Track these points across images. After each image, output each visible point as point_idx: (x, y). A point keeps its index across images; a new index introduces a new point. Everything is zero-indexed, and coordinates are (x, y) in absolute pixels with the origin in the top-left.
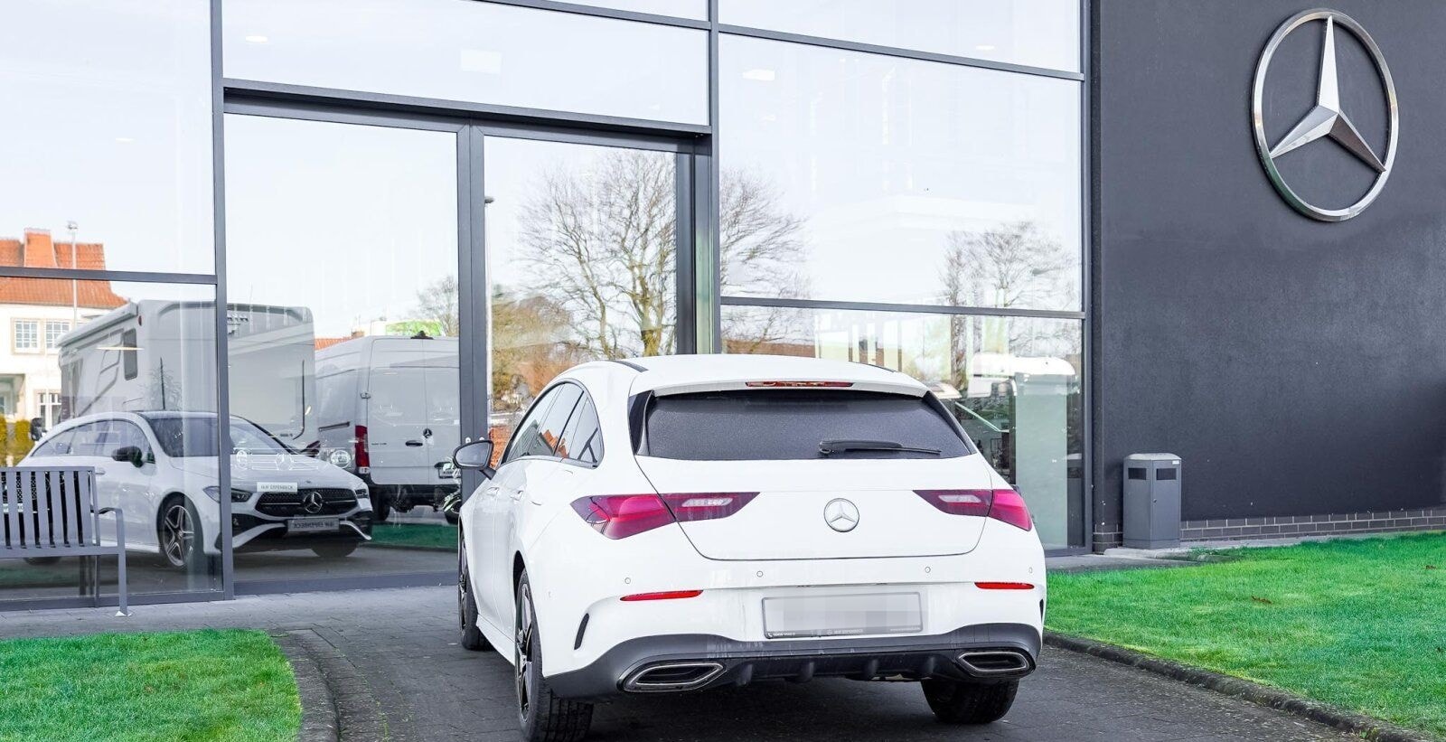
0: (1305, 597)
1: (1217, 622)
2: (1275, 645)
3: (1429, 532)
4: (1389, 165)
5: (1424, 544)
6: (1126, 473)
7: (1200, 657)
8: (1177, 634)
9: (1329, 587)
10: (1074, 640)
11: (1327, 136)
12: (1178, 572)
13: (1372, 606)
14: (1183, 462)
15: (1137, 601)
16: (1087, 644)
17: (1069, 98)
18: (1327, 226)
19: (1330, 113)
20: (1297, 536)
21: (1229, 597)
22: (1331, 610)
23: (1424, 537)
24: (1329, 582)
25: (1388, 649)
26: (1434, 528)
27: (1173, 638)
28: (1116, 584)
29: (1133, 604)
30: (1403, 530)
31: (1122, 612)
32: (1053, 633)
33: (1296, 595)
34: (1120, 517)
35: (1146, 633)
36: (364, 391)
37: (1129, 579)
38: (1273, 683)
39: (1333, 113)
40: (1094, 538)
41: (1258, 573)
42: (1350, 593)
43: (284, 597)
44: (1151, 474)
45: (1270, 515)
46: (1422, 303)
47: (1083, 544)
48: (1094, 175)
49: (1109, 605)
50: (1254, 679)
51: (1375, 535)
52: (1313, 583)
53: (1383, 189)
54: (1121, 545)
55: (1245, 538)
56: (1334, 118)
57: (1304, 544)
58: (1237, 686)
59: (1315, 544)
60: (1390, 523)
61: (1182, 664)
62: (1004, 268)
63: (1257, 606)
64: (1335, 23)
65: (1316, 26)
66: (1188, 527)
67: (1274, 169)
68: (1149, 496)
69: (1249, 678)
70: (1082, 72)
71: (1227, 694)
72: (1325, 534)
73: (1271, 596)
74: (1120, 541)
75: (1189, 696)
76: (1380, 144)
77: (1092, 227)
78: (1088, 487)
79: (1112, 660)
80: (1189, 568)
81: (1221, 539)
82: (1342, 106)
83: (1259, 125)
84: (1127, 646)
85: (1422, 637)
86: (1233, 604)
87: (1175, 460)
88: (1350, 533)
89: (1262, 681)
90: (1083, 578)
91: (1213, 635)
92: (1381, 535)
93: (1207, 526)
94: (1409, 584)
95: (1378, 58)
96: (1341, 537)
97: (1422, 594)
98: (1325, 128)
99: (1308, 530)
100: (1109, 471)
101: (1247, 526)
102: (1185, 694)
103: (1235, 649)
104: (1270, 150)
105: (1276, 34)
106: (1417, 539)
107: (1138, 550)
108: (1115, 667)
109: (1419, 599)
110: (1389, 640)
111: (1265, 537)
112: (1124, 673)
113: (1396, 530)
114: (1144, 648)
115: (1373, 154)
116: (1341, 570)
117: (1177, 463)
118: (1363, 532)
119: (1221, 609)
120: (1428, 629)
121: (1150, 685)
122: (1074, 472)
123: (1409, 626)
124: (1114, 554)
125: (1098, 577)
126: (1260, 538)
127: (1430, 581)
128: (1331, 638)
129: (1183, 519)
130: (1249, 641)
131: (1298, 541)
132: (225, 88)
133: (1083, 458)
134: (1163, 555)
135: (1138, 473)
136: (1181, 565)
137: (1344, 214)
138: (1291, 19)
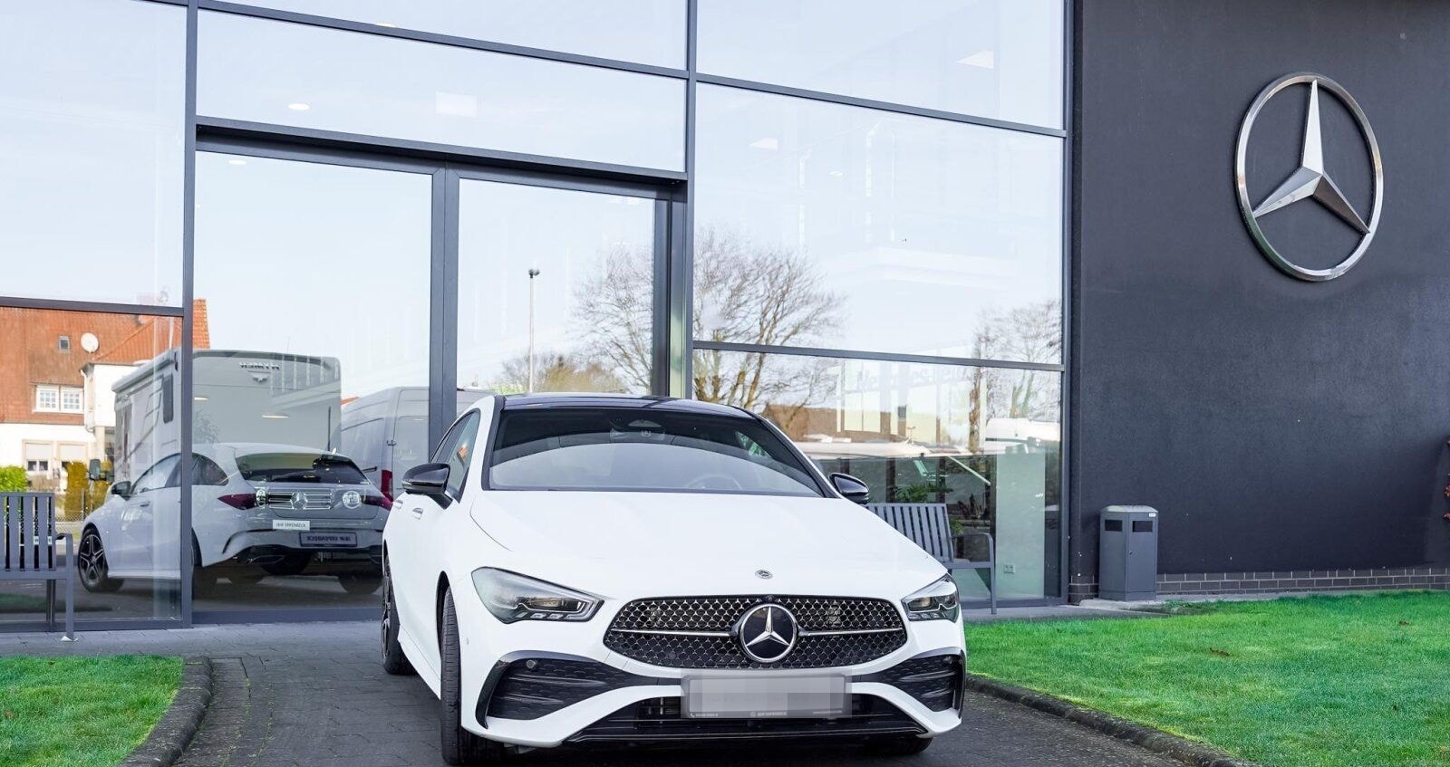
0: (1266, 650)
1: (1166, 674)
2: (1220, 698)
3: (1410, 590)
4: (1373, 228)
5: (1402, 601)
6: (1103, 525)
7: (1137, 711)
8: (1120, 685)
9: (1293, 641)
10: (1009, 689)
11: (1311, 197)
12: (1145, 622)
13: (1334, 660)
14: (1159, 515)
15: (1089, 651)
16: (1022, 693)
17: (1051, 154)
18: (1309, 287)
19: (1314, 174)
20: (1277, 591)
21: (1186, 648)
22: (1290, 664)
23: (1405, 595)
24: (1294, 636)
25: (1338, 706)
26: (1416, 587)
27: (1114, 690)
28: (1074, 633)
29: (1085, 653)
30: (1383, 588)
31: (1070, 660)
32: (992, 681)
33: (1257, 648)
34: (1095, 569)
35: (1086, 683)
36: (390, 439)
37: (1089, 629)
38: (1206, 739)
39: (1318, 174)
40: (1071, 589)
41: (1224, 625)
42: (1313, 647)
43: (244, 626)
44: (1127, 526)
45: (1249, 570)
46: (1406, 364)
47: (1059, 595)
48: (1075, 230)
49: (1059, 655)
50: (1186, 736)
51: (1355, 592)
52: (1278, 637)
53: (1367, 251)
54: (1097, 596)
55: (1224, 593)
56: (1318, 179)
57: (1281, 599)
58: (1166, 742)
59: (1293, 599)
60: (1372, 581)
61: (1115, 716)
62: (1030, 344)
63: (1215, 659)
64: (1320, 87)
65: (1301, 90)
66: (1166, 580)
67: (1257, 229)
68: (1125, 547)
69: (1181, 735)
70: (1064, 129)
71: (1155, 751)
72: (1305, 590)
73: (1231, 648)
74: (1096, 593)
75: (1112, 752)
76: (1365, 207)
77: (1072, 281)
78: (1065, 537)
79: (1043, 711)
80: (1155, 619)
81: (1200, 593)
82: (1326, 168)
83: (1242, 186)
84: (1062, 696)
85: (1380, 695)
86: (1189, 655)
87: (1152, 513)
88: (1331, 589)
89: (1193, 738)
90: (1043, 627)
91: (1156, 687)
92: (1362, 592)
93: (1185, 579)
94: (1377, 639)
95: (1363, 122)
96: (1320, 593)
97: (1389, 650)
98: (1309, 189)
99: (1288, 586)
100: (1085, 524)
101: (1226, 581)
102: (1109, 750)
103: (1175, 701)
104: (1254, 209)
105: (1259, 98)
106: (1396, 597)
107: (1113, 602)
108: (1044, 718)
109: (1384, 655)
110: (1343, 696)
111: (1244, 592)
112: (1052, 724)
113: (1378, 588)
114: (1078, 699)
115: (1357, 215)
116: (1310, 624)
117: (1154, 515)
118: (1344, 589)
119: (1174, 660)
120: (1387, 684)
121: (1074, 739)
122: (1052, 523)
123: (1369, 682)
124: (1089, 605)
125: (1060, 625)
126: (1238, 592)
127: (1399, 637)
128: (1280, 693)
129: (1160, 571)
130: (1193, 694)
131: (1276, 596)
132: (198, 126)
133: (1060, 512)
134: (1136, 607)
135: (1115, 525)
136: (1148, 617)
137: (1327, 274)
138: (1275, 83)
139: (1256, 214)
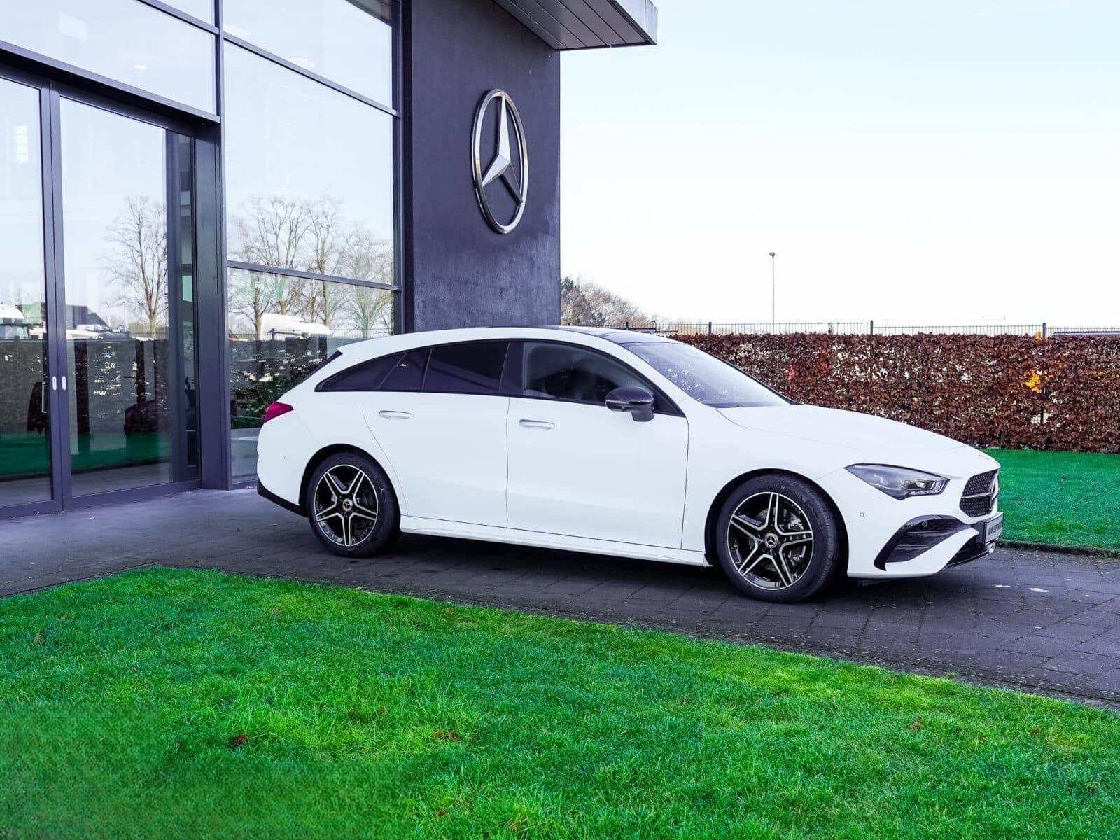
11: (501, 176)
18: (499, 236)
19: (505, 160)
39: (508, 160)
48: (406, 188)
53: (523, 214)
56: (508, 164)
67: (483, 195)
70: (395, 109)
77: (405, 225)
83: (478, 163)
104: (482, 181)
137: (508, 229)
138: (489, 94)
139: (484, 183)
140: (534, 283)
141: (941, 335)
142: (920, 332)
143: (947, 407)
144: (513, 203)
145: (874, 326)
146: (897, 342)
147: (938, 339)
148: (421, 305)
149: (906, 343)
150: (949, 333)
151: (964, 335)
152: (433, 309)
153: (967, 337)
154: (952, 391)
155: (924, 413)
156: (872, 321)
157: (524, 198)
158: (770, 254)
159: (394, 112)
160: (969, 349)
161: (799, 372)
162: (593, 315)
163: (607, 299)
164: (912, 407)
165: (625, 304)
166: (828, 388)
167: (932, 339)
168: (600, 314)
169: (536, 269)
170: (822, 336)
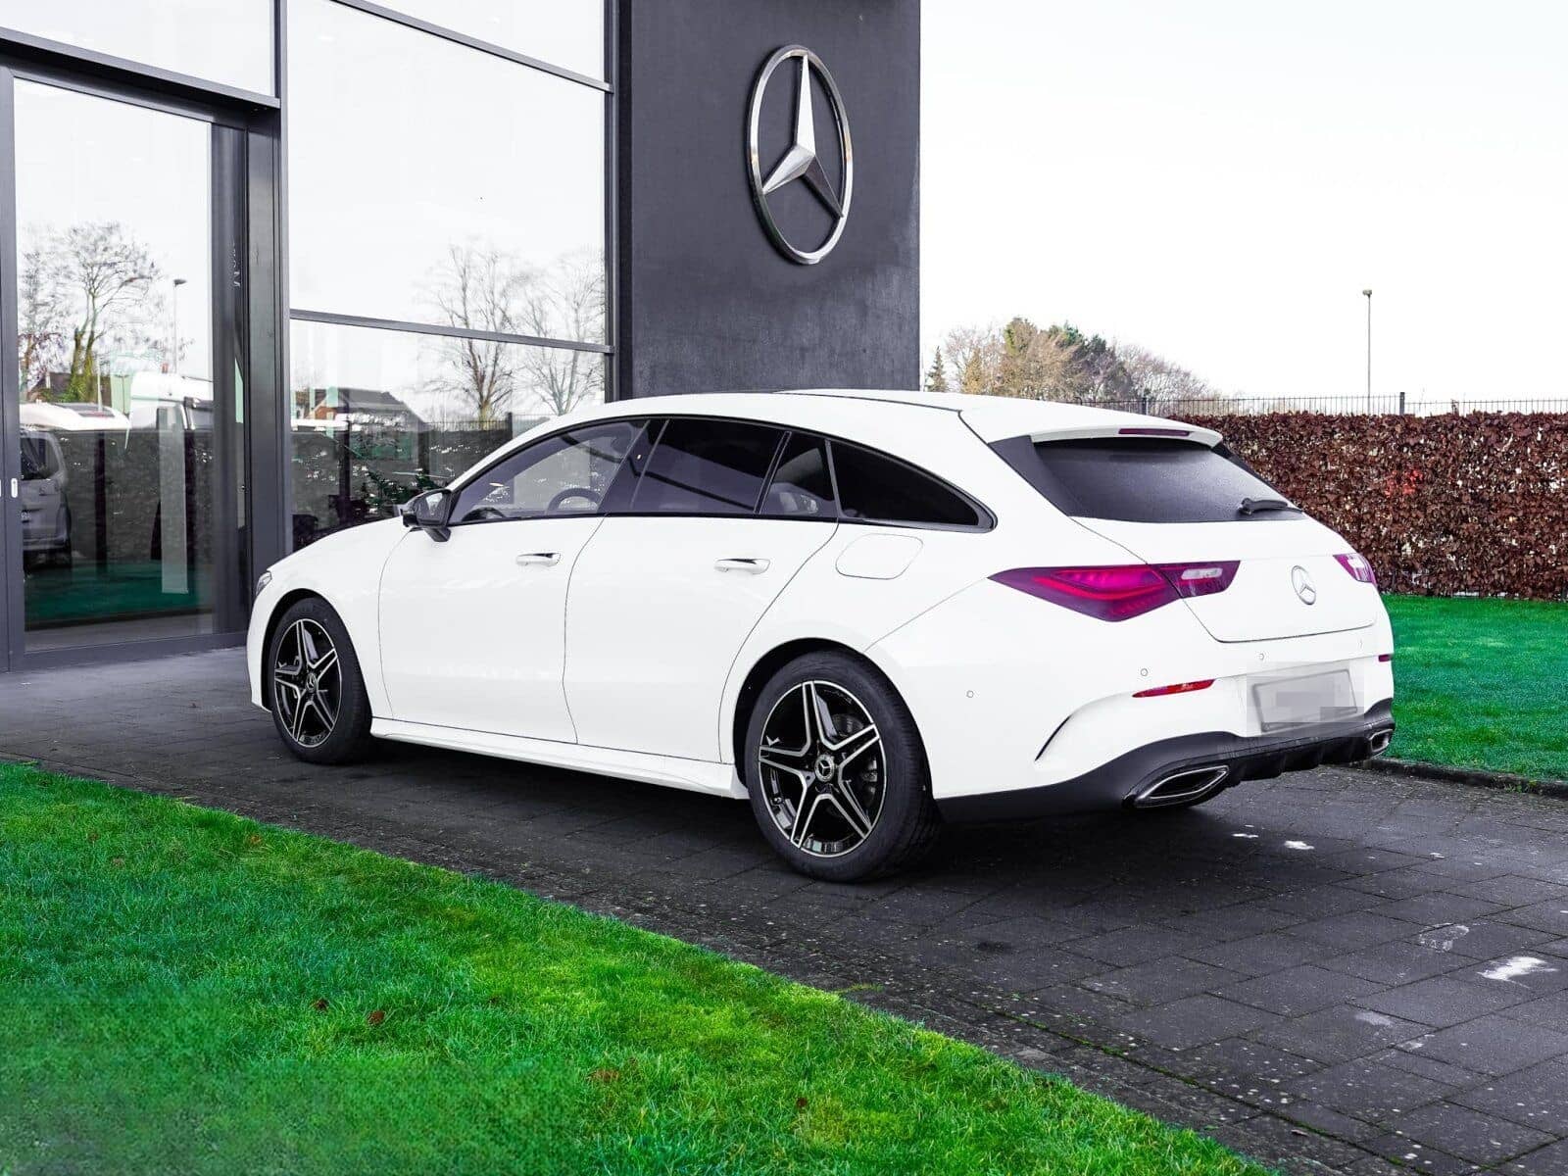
4: (845, 214)
11: (801, 177)
18: (802, 268)
19: (806, 152)
39: (808, 153)
48: (623, 198)
53: (841, 236)
56: (809, 157)
64: (809, 64)
70: (607, 82)
77: (620, 254)
83: (755, 158)
95: (839, 102)
98: (802, 169)
104: (762, 185)
115: (833, 200)
137: (814, 257)
138: (777, 53)
139: (767, 188)
140: (866, 340)
141: (1511, 415)
142: (1477, 410)
143: (1521, 533)
144: (826, 218)
145: (1406, 401)
146: (1437, 427)
147: (1506, 422)
148: (647, 373)
149: (1453, 427)
150: (1526, 411)
151: (1550, 415)
152: (669, 380)
153: (1556, 417)
154: (1529, 507)
155: (1481, 542)
156: (1403, 394)
157: (845, 211)
158: (1364, 293)
159: (607, 87)
160: (1559, 437)
161: (1278, 475)
162: (1136, 392)
163: (1159, 369)
164: (1461, 532)
165: (1187, 375)
166: (1325, 501)
167: (1496, 422)
168: (1147, 391)
169: (870, 319)
170: (1316, 418)
